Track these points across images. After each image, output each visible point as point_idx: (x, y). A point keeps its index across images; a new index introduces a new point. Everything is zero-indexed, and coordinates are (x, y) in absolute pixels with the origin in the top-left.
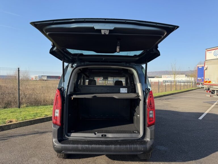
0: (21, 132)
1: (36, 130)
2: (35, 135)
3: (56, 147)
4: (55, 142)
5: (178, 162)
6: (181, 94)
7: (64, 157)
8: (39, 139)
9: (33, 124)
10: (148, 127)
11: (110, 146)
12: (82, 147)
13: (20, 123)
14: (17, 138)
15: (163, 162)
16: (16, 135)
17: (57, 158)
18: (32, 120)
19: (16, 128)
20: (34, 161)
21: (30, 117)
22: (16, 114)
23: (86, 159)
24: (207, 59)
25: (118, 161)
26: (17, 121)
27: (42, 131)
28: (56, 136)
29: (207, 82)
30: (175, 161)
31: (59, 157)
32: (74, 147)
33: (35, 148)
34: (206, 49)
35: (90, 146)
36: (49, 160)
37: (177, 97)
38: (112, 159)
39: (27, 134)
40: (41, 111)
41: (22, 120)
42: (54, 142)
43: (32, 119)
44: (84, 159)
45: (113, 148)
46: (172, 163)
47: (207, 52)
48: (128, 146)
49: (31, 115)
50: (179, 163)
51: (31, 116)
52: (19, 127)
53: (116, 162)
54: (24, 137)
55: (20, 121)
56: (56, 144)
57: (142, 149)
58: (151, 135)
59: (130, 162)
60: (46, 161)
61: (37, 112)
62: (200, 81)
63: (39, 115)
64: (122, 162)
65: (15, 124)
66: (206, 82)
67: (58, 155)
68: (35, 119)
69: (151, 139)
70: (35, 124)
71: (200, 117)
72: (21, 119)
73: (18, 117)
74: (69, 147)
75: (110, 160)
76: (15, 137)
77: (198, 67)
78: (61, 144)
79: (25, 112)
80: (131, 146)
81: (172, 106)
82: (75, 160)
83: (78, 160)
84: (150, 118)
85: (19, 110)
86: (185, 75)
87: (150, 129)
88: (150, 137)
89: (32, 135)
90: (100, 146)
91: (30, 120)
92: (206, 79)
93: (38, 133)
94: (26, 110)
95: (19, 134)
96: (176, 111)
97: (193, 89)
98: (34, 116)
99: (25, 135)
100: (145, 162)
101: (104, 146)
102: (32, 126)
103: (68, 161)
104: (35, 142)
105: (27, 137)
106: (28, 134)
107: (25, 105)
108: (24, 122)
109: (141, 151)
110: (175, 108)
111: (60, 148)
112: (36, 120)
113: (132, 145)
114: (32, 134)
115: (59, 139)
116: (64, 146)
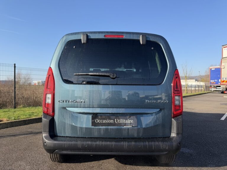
0: (11, 133)
1: (30, 130)
2: (28, 135)
3: (46, 145)
4: (46, 137)
5: (210, 167)
6: (193, 97)
7: (60, 160)
8: (31, 139)
9: (28, 124)
10: (173, 118)
11: (122, 142)
12: (83, 144)
13: (11, 122)
14: (5, 139)
15: (191, 168)
16: (5, 135)
17: (51, 162)
18: (26, 120)
19: (6, 128)
20: (20, 165)
21: (24, 117)
22: (9, 114)
23: (88, 163)
24: (224, 56)
25: (131, 166)
26: (8, 121)
27: (37, 131)
28: (48, 130)
29: (225, 82)
30: (206, 166)
31: (53, 160)
32: (72, 144)
33: (25, 150)
34: (223, 46)
35: (94, 143)
36: (40, 164)
37: (191, 99)
38: (122, 163)
39: (18, 134)
40: (38, 111)
41: (15, 119)
42: (44, 138)
43: (27, 118)
44: (86, 163)
45: (127, 145)
46: (203, 168)
47: (224, 49)
48: (147, 143)
49: (26, 114)
50: (212, 168)
51: (26, 116)
52: (10, 127)
53: (128, 167)
54: (14, 138)
55: (12, 120)
56: (47, 141)
57: (167, 148)
58: (178, 129)
59: (147, 167)
60: (36, 165)
61: (34, 112)
62: (213, 84)
63: (35, 115)
64: (136, 167)
65: (6, 123)
66: (223, 81)
67: (52, 158)
68: (29, 119)
69: (178, 134)
70: (29, 124)
71: (222, 118)
72: (13, 118)
73: (10, 116)
74: (65, 144)
75: (120, 164)
76: (3, 138)
77: (211, 69)
78: (53, 140)
79: (20, 111)
80: (151, 143)
81: (187, 107)
82: (74, 164)
83: (79, 164)
84: (175, 106)
85: (13, 110)
86: (195, 80)
87: (177, 120)
88: (177, 131)
89: (23, 136)
90: (108, 143)
91: (24, 119)
92: (223, 78)
93: (31, 133)
94: (22, 109)
95: (8, 135)
96: (193, 112)
97: (205, 92)
98: (30, 115)
99: (16, 135)
100: (167, 167)
101: (113, 143)
102: (25, 126)
103: (64, 165)
104: (26, 143)
105: (17, 137)
106: (20, 134)
107: (22, 106)
108: (17, 121)
109: (165, 150)
110: (191, 109)
111: (52, 146)
112: (31, 119)
113: (153, 142)
114: (24, 134)
115: (51, 134)
116: (58, 144)
